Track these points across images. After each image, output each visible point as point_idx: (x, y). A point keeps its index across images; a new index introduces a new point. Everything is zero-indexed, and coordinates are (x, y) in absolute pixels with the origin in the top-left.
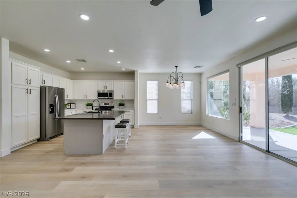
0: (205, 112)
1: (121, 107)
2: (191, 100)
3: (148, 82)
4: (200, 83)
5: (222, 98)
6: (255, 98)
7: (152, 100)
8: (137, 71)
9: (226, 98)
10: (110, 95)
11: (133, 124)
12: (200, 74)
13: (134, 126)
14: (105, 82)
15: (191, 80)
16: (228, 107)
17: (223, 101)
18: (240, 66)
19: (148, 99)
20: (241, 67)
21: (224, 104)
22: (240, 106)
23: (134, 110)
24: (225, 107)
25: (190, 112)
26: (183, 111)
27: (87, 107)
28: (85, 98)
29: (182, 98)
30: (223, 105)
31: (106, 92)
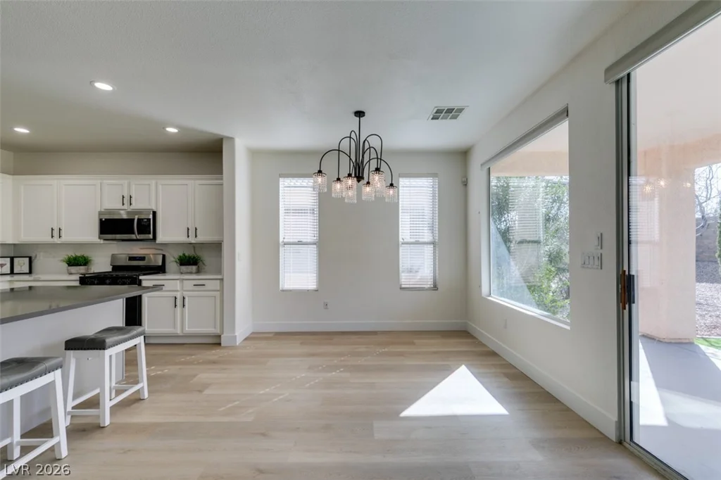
0: (480, 286)
1: (184, 268)
2: (433, 243)
3: (284, 183)
4: (465, 184)
5: (542, 237)
6: (657, 237)
7: (300, 243)
8: (231, 139)
9: (554, 237)
10: (143, 226)
11: (218, 331)
12: (463, 155)
13: (219, 337)
14: (126, 182)
15: (434, 175)
16: (561, 266)
17: (547, 248)
18: (625, 73)
19: (285, 240)
20: (629, 75)
21: (550, 256)
22: (626, 268)
23: (222, 280)
24: (549, 267)
25: (429, 284)
26: (405, 279)
27: (70, 268)
28: (56, 240)
29: (400, 237)
30: (545, 259)
31: (125, 217)
